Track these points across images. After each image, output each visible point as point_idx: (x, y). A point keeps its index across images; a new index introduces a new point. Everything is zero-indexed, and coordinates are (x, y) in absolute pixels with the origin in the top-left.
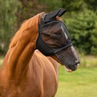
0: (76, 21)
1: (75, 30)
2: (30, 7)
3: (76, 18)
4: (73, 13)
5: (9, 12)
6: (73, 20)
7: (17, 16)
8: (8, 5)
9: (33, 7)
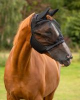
0: (76, 19)
1: (75, 28)
2: (34, 5)
3: (76, 16)
4: (74, 12)
5: (15, 9)
6: (73, 18)
7: (23, 14)
8: (15, 4)
9: (37, 6)
